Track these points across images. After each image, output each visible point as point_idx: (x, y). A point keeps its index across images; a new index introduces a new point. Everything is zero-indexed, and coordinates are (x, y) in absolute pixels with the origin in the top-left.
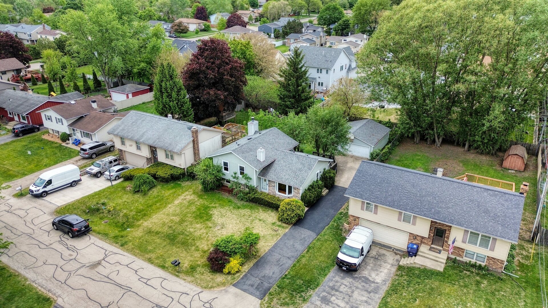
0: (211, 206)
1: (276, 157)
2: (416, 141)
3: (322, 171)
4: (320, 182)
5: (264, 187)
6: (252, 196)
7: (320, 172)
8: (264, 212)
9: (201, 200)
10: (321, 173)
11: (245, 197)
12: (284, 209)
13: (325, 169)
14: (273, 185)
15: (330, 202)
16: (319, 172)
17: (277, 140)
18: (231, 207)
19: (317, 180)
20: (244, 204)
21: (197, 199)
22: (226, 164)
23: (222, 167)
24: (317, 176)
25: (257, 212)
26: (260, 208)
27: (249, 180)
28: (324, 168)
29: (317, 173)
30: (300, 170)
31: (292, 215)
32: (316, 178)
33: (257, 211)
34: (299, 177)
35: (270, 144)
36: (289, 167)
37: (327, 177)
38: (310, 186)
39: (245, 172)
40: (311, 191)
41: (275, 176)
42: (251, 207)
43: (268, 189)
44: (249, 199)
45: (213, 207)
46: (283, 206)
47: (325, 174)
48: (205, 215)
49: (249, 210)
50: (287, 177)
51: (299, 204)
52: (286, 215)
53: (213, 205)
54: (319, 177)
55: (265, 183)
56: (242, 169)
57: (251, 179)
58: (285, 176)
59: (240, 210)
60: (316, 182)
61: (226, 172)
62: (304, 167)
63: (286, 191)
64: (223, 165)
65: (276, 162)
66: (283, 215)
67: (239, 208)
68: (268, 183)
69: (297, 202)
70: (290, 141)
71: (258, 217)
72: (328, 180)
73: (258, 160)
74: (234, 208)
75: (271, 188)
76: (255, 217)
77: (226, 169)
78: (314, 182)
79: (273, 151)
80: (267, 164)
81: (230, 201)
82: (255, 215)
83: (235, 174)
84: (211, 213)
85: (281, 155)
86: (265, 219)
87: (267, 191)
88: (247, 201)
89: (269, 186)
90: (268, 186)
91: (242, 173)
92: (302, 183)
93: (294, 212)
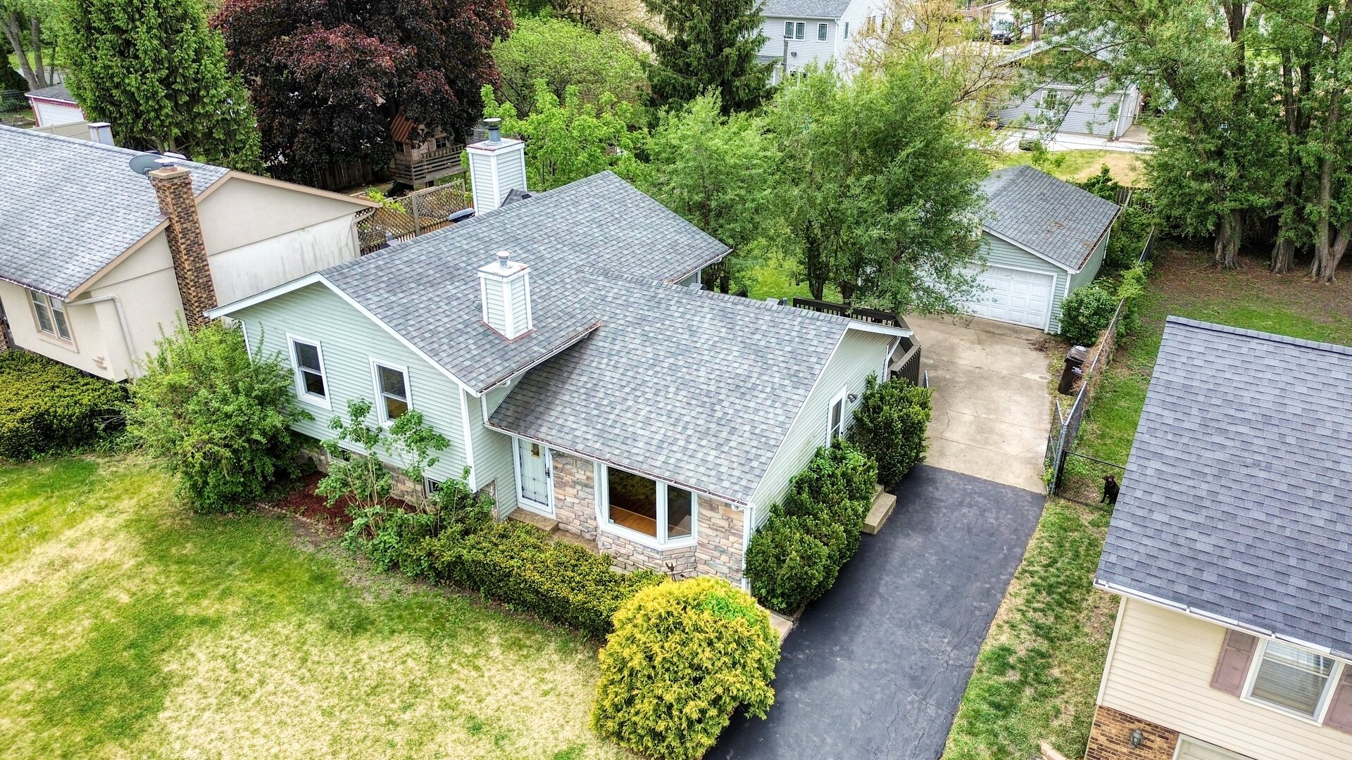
0: (192, 611)
1: (598, 316)
2: (1223, 256)
3: (860, 389)
4: (856, 458)
5: (530, 486)
6: (445, 548)
7: (852, 398)
8: (512, 656)
9: (151, 570)
10: (856, 405)
11: (410, 551)
12: (637, 661)
13: (870, 383)
14: (581, 476)
15: (919, 574)
16: (842, 395)
17: (613, 230)
18: (314, 626)
19: (836, 446)
20: (402, 600)
21: (130, 563)
22: (307, 355)
23: (291, 372)
24: (836, 420)
25: (470, 662)
26: (492, 626)
27: (432, 453)
28: (868, 372)
29: (833, 403)
30: (741, 388)
31: (692, 709)
32: (830, 432)
33: (469, 650)
34: (733, 431)
35: (575, 247)
36: (673, 368)
37: (889, 424)
38: (799, 484)
39: (409, 400)
40: (810, 521)
41: (589, 422)
42: (440, 620)
43: (551, 501)
44: (431, 567)
45: (203, 622)
46: (632, 639)
47: (878, 409)
48: (124, 689)
49: (419, 646)
50: (660, 429)
51: (737, 622)
52: (646, 706)
53: (209, 607)
54: (842, 426)
55: (534, 467)
56: (392, 382)
57: (441, 443)
58: (647, 423)
59: (362, 642)
60: (834, 458)
61: (312, 399)
62: (766, 368)
63: (652, 514)
64: (294, 363)
65: (598, 342)
66: (630, 702)
67: (361, 625)
68: (550, 463)
69: (723, 607)
70: (683, 239)
71: (467, 704)
72: (899, 439)
73: (488, 331)
74: (331, 626)
75: (570, 494)
76: (445, 705)
77: (315, 385)
78: (818, 454)
79: (588, 283)
80: (540, 353)
81: (319, 578)
82: (454, 681)
83: (359, 411)
84: (174, 666)
85: (627, 305)
86: (509, 720)
87: (549, 512)
88: (419, 577)
89: (560, 484)
90: (551, 481)
91: (396, 410)
92: (752, 466)
93: (707, 682)
